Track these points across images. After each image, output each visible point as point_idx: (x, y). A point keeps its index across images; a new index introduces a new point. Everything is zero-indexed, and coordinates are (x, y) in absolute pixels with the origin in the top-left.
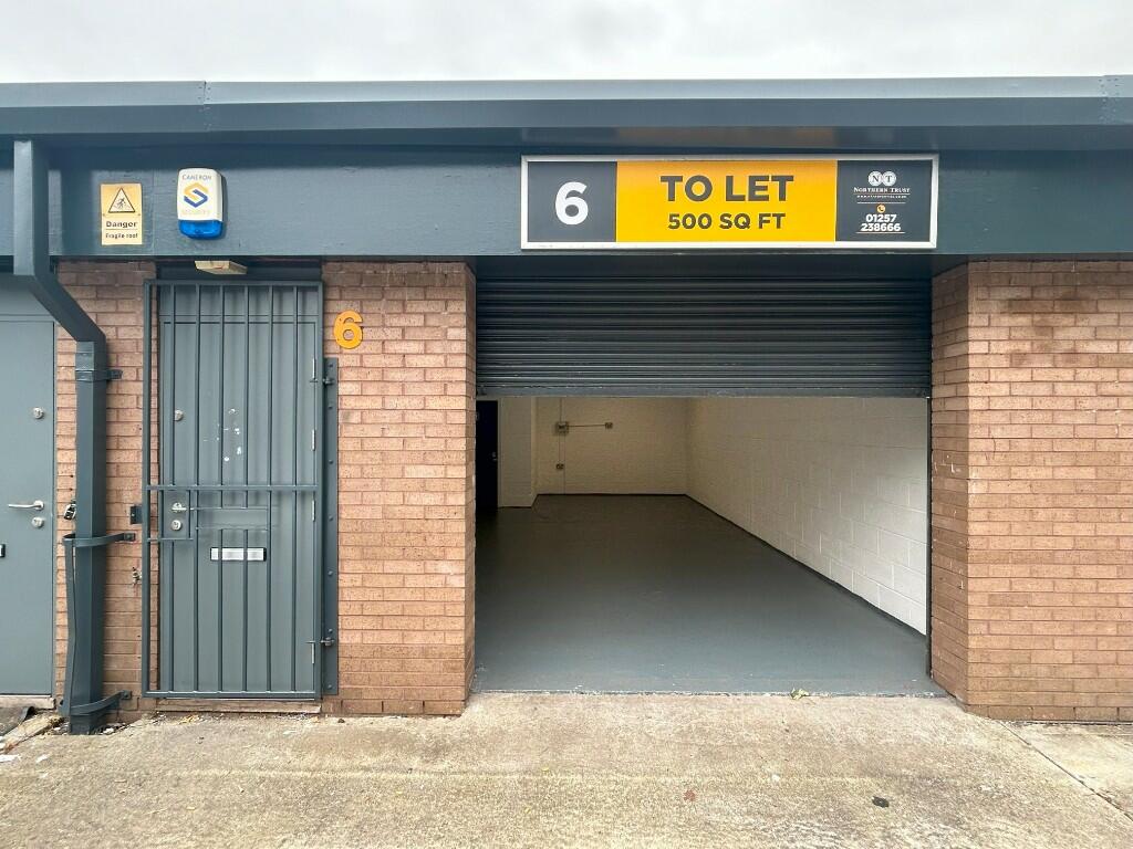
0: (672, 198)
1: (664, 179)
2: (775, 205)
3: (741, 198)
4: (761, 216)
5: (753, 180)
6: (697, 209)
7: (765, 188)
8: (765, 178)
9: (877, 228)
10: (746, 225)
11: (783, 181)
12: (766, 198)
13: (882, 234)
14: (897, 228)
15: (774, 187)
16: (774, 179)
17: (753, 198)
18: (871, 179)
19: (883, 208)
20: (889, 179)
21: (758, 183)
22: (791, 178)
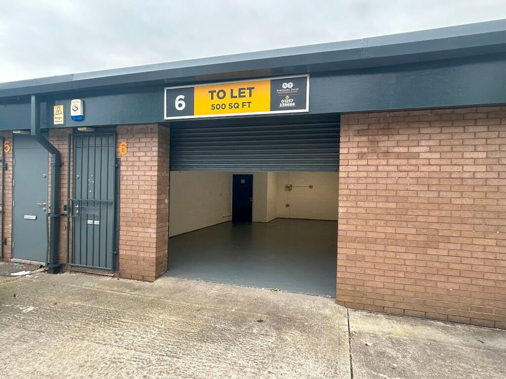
0: (212, 98)
1: (210, 92)
2: (247, 99)
3: (236, 97)
4: (243, 103)
5: (240, 90)
6: (221, 102)
7: (244, 93)
8: (244, 89)
9: (286, 105)
10: (238, 107)
11: (250, 89)
12: (245, 96)
13: (288, 107)
14: (294, 104)
15: (247, 92)
16: (248, 89)
17: (240, 96)
18: (283, 86)
19: (288, 97)
20: (290, 85)
21: (242, 91)
22: (253, 88)
